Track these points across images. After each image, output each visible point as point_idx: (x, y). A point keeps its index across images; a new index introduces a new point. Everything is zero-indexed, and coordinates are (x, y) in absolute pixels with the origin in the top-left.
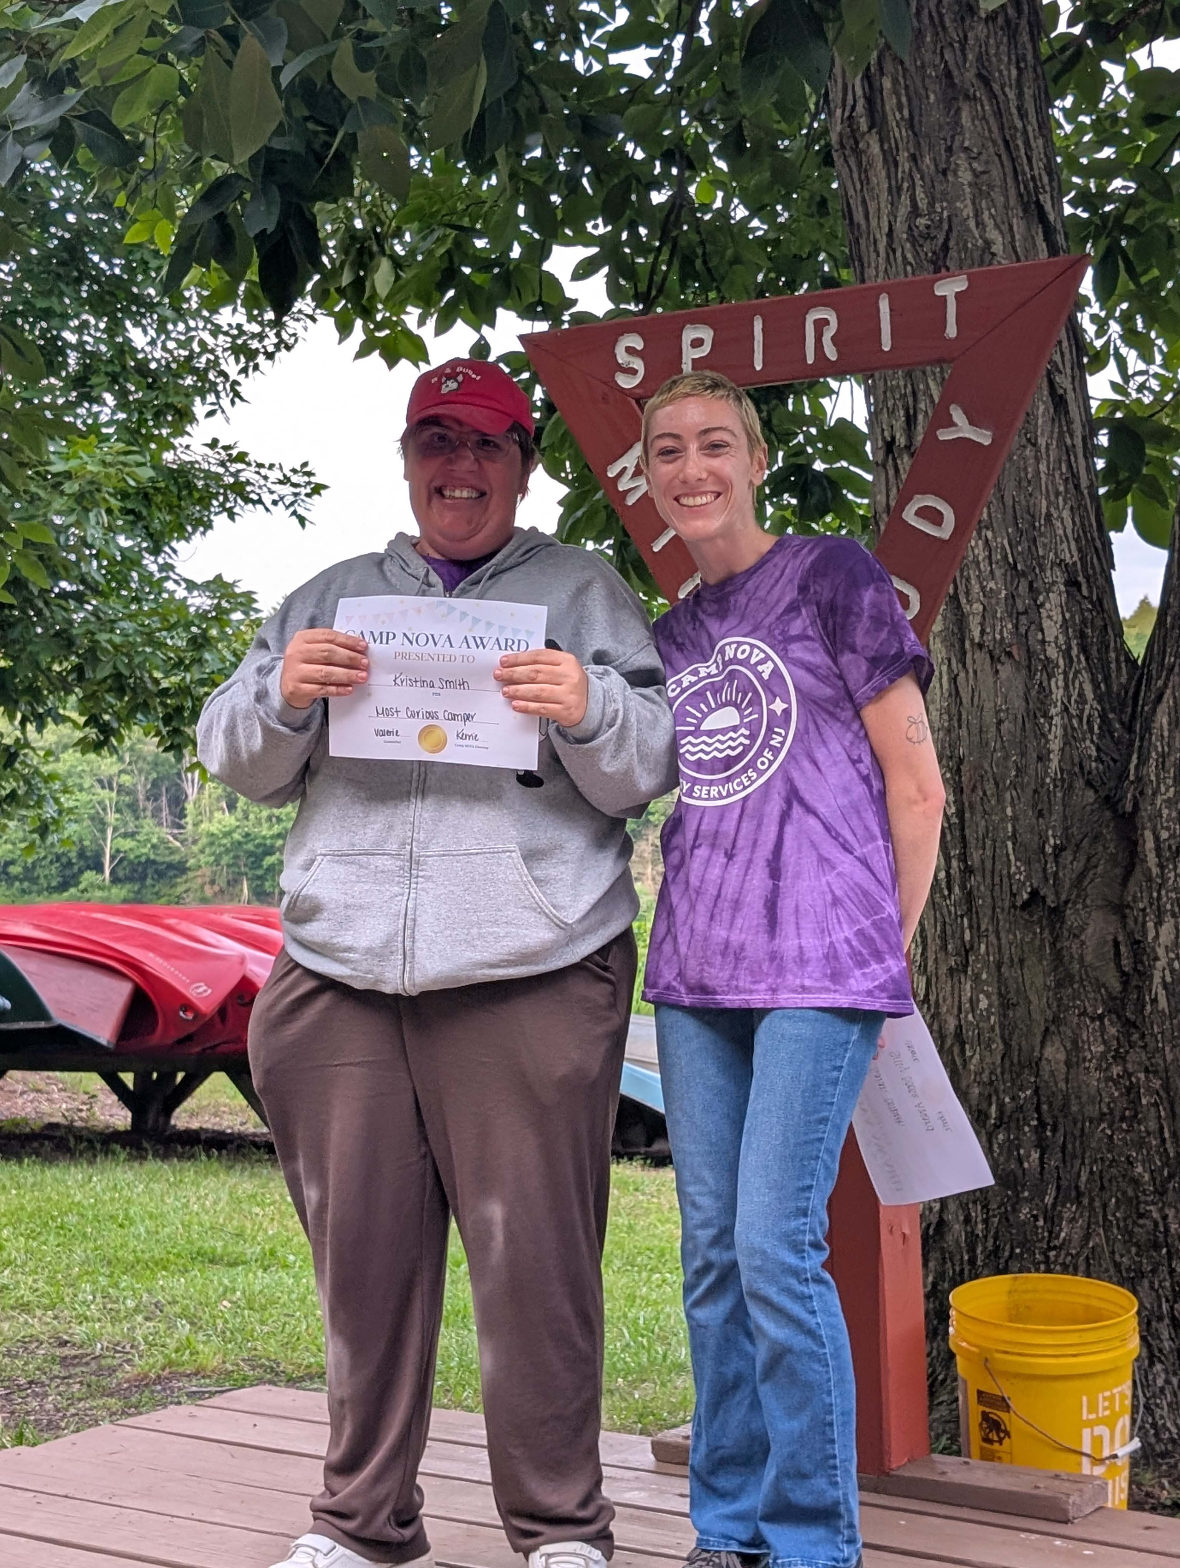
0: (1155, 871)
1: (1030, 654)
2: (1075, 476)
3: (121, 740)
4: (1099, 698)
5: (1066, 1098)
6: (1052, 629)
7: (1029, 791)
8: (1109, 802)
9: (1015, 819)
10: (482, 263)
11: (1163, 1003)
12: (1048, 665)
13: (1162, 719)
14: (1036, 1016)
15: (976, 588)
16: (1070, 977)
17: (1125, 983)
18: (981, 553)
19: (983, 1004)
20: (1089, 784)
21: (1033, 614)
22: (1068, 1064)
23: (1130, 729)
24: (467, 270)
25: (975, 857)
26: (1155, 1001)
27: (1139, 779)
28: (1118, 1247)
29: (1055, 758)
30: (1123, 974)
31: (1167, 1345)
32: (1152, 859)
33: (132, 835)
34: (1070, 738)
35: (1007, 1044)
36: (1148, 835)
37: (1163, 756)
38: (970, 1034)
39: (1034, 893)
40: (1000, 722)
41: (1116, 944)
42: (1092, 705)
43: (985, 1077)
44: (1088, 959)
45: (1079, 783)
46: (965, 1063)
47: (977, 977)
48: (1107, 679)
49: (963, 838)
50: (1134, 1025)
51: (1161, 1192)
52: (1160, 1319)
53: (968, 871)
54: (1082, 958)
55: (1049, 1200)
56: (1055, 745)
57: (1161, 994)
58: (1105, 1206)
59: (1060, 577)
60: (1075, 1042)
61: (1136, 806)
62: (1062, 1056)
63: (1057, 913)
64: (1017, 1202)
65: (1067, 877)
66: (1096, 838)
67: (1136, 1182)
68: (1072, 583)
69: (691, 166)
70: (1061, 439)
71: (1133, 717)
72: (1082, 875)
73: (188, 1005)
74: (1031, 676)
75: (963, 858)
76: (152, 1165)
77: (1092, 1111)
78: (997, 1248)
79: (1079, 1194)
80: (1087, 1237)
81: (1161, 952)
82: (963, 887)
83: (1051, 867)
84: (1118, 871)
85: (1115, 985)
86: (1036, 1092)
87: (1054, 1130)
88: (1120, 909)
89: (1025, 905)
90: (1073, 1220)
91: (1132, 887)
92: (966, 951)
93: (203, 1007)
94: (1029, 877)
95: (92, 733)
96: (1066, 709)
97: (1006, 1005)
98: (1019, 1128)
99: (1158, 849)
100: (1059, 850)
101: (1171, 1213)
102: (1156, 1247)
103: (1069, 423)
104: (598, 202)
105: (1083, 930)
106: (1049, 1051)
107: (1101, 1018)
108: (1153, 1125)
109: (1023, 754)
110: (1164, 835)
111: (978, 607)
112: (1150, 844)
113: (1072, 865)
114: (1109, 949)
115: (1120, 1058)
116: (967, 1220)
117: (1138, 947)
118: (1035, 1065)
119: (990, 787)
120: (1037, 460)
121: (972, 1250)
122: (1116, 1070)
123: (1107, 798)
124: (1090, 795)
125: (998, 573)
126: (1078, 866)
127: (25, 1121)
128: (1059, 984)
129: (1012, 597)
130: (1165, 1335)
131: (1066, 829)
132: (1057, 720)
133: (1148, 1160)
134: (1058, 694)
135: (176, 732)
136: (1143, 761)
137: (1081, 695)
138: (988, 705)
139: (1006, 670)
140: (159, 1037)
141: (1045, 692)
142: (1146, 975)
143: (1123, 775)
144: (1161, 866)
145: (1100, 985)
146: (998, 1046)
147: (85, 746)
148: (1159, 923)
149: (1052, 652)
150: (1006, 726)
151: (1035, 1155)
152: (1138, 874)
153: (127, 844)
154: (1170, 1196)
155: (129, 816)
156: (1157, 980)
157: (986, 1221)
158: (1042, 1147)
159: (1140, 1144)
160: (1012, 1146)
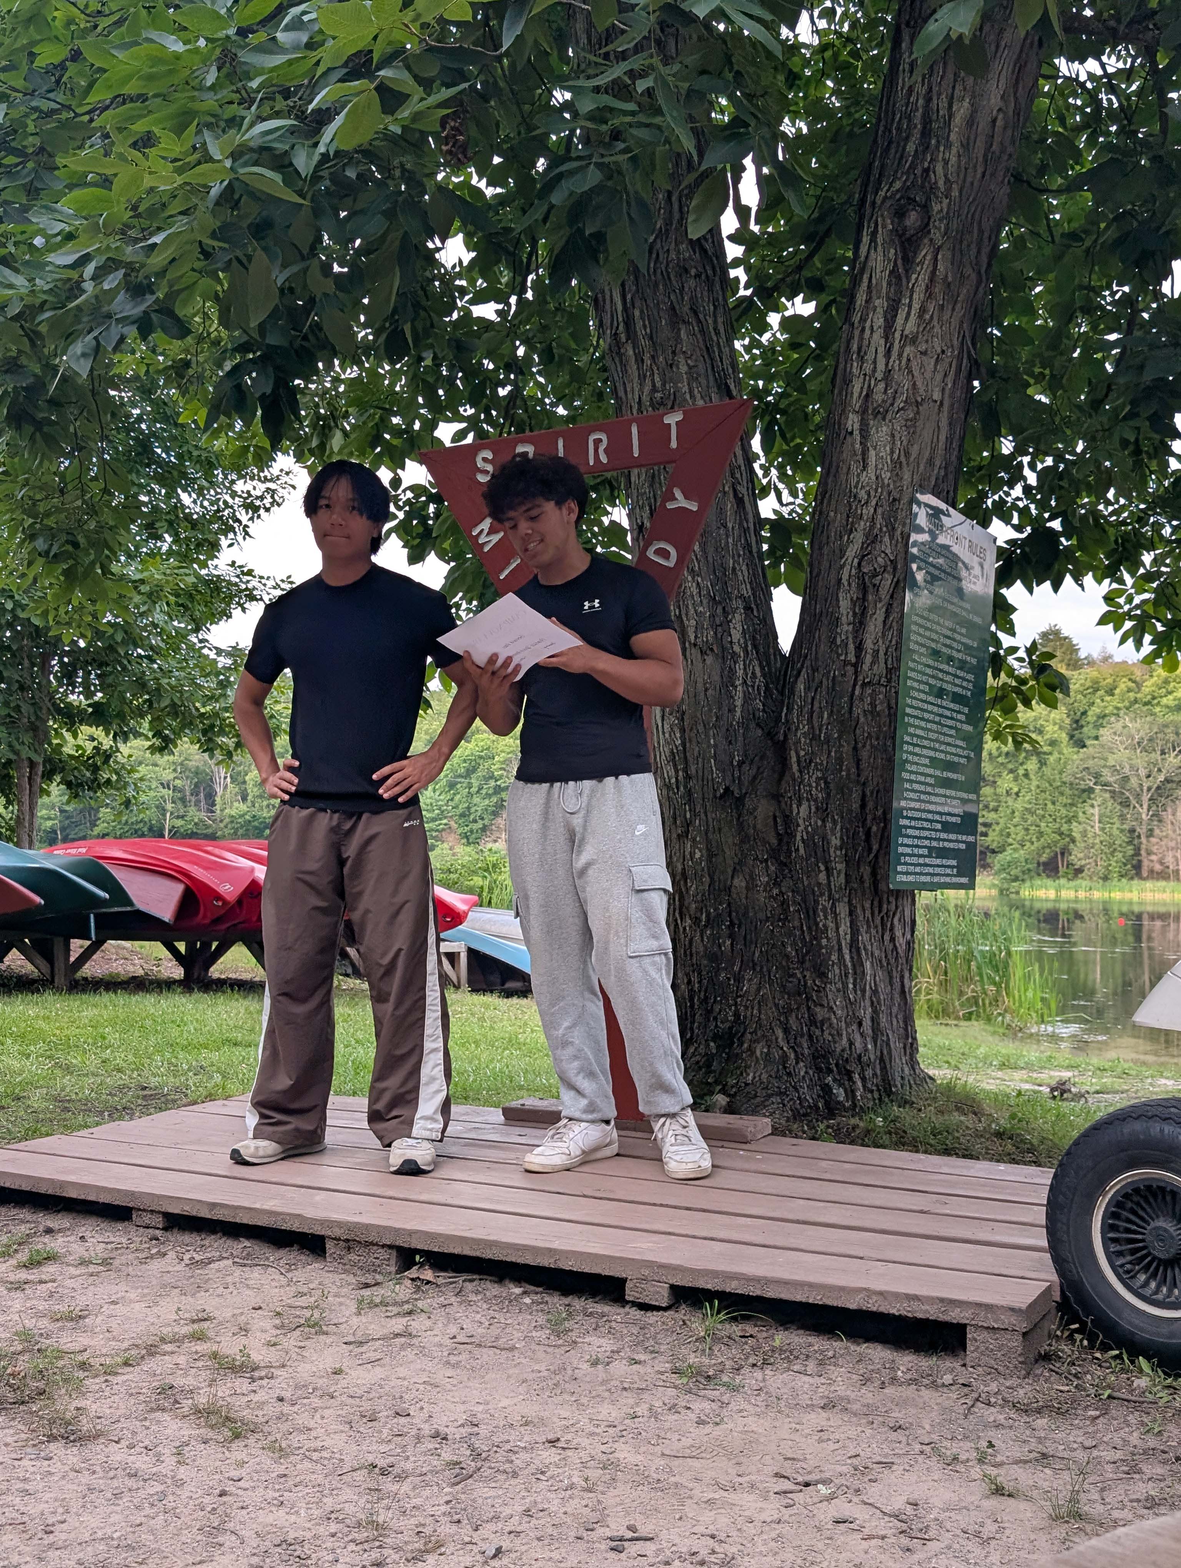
0: (797, 774)
1: (723, 649)
2: (748, 545)
3: (176, 746)
4: (764, 675)
5: (746, 908)
6: (736, 635)
7: (724, 729)
8: (770, 735)
9: (715, 746)
10: (397, 432)
11: (802, 851)
12: (734, 656)
13: (801, 686)
14: (729, 862)
15: (692, 611)
16: (747, 836)
17: (780, 841)
18: (695, 591)
19: (698, 855)
20: (758, 725)
21: (725, 627)
22: (747, 888)
23: (782, 693)
24: (387, 436)
25: (693, 770)
26: (797, 850)
27: (787, 721)
28: (777, 995)
29: (738, 710)
30: (778, 834)
31: (806, 1051)
32: (795, 767)
33: (182, 817)
34: (747, 698)
35: (712, 878)
36: (793, 753)
37: (801, 708)
38: (690, 873)
39: (727, 789)
40: (706, 690)
41: (775, 817)
42: (760, 679)
43: (699, 898)
44: (759, 826)
45: (752, 725)
46: (687, 890)
47: (694, 840)
48: (769, 664)
49: (686, 757)
50: (785, 865)
51: (803, 963)
52: (802, 1036)
53: (688, 777)
54: (755, 827)
55: (736, 968)
56: (739, 703)
57: (801, 845)
58: (769, 972)
59: (740, 604)
60: (751, 876)
61: (785, 736)
62: (744, 884)
63: (740, 800)
64: (718, 970)
65: (746, 779)
66: (762, 758)
67: (787, 956)
68: (748, 608)
69: (522, 373)
70: (741, 524)
71: (784, 686)
72: (755, 778)
73: (219, 897)
74: (724, 663)
75: (685, 770)
76: (197, 995)
77: (761, 915)
78: (706, 998)
79: (754, 964)
80: (758, 990)
81: (801, 822)
82: (685, 787)
83: (737, 774)
84: (776, 776)
85: (774, 841)
86: (729, 905)
87: (739, 927)
88: (777, 797)
89: (722, 796)
90: (750, 980)
91: (784, 784)
92: (688, 824)
93: (228, 898)
94: (724, 780)
95: (157, 742)
96: (745, 682)
97: (711, 855)
98: (719, 926)
99: (799, 762)
100: (741, 763)
101: (808, 974)
102: (800, 995)
103: (746, 514)
104: (466, 394)
105: (755, 809)
106: (736, 882)
107: (766, 861)
108: (797, 923)
109: (720, 709)
110: (802, 753)
111: (693, 623)
112: (794, 759)
113: (749, 772)
114: (771, 821)
115: (777, 884)
116: (689, 982)
117: (788, 820)
118: (728, 890)
119: (701, 728)
120: (727, 536)
121: (691, 999)
122: (775, 891)
123: (769, 734)
124: (759, 732)
125: (705, 602)
126: (753, 772)
127: (118, 974)
128: (742, 842)
129: (713, 616)
130: (805, 1045)
131: (745, 751)
132: (739, 688)
133: (794, 944)
134: (740, 673)
135: (210, 740)
136: (790, 710)
137: (753, 673)
138: (700, 680)
139: (709, 660)
140: (202, 918)
141: (733, 672)
142: (792, 835)
143: (778, 719)
144: (800, 772)
145: (765, 842)
146: (706, 879)
147: (153, 749)
148: (799, 805)
149: (736, 648)
150: (710, 692)
151: (728, 943)
152: (787, 777)
153: (179, 823)
154: (807, 964)
155: (180, 805)
156: (798, 838)
157: (700, 982)
158: (731, 936)
159: (790, 934)
160: (714, 938)
